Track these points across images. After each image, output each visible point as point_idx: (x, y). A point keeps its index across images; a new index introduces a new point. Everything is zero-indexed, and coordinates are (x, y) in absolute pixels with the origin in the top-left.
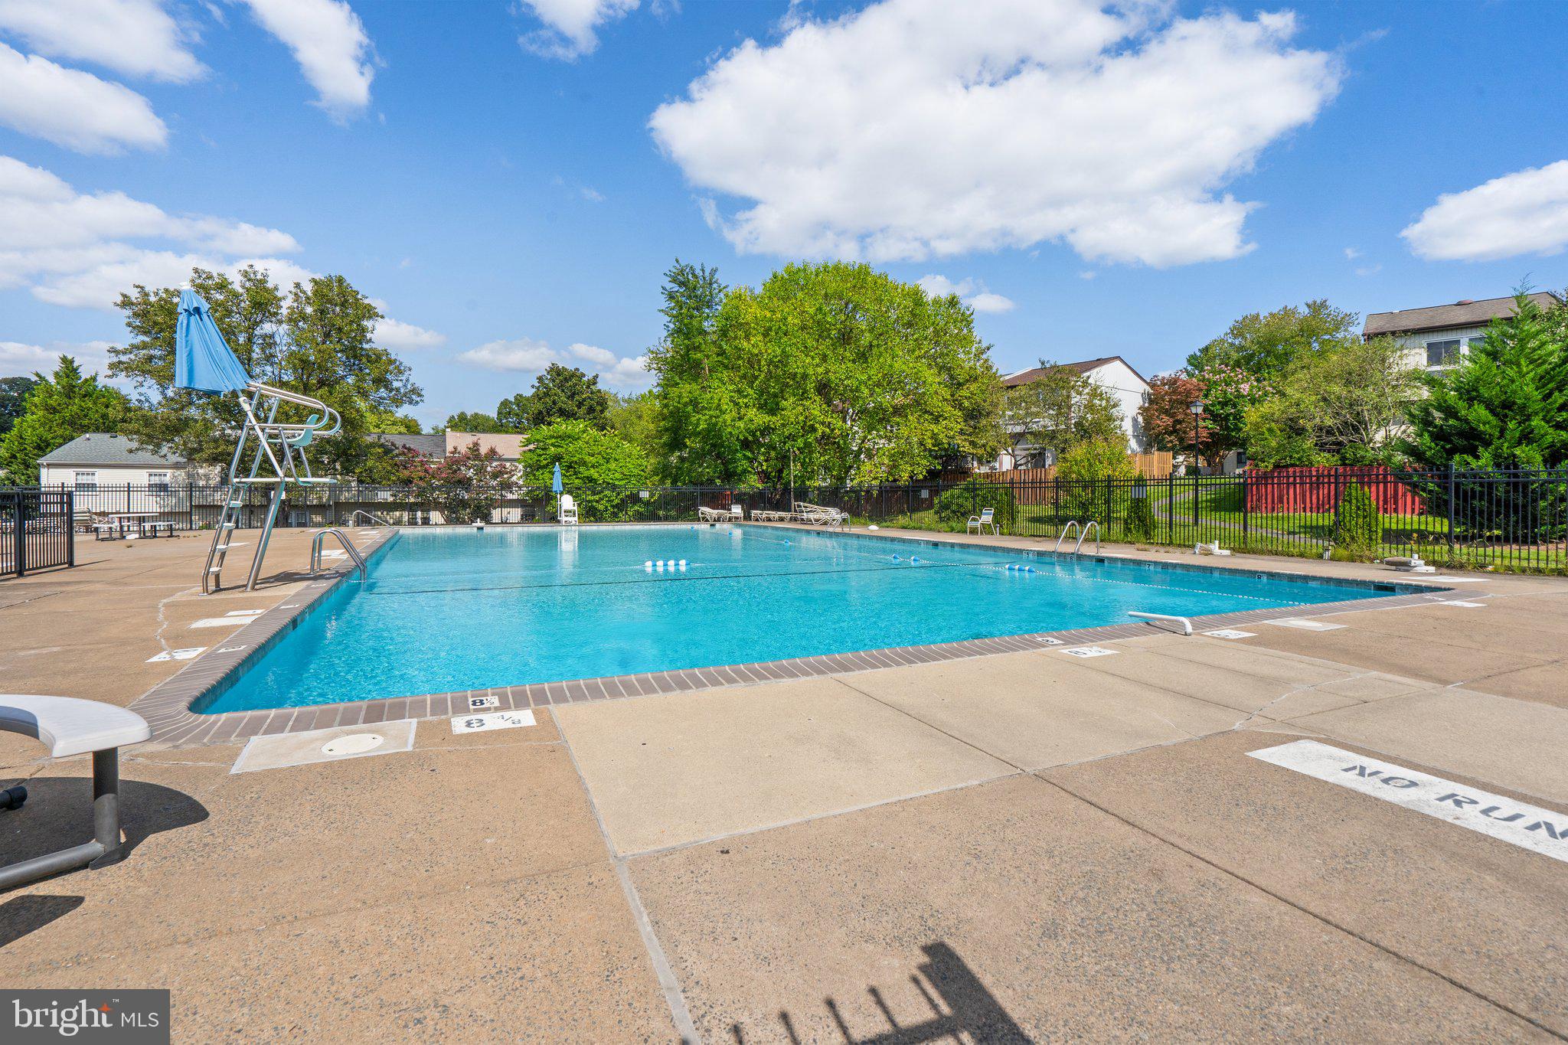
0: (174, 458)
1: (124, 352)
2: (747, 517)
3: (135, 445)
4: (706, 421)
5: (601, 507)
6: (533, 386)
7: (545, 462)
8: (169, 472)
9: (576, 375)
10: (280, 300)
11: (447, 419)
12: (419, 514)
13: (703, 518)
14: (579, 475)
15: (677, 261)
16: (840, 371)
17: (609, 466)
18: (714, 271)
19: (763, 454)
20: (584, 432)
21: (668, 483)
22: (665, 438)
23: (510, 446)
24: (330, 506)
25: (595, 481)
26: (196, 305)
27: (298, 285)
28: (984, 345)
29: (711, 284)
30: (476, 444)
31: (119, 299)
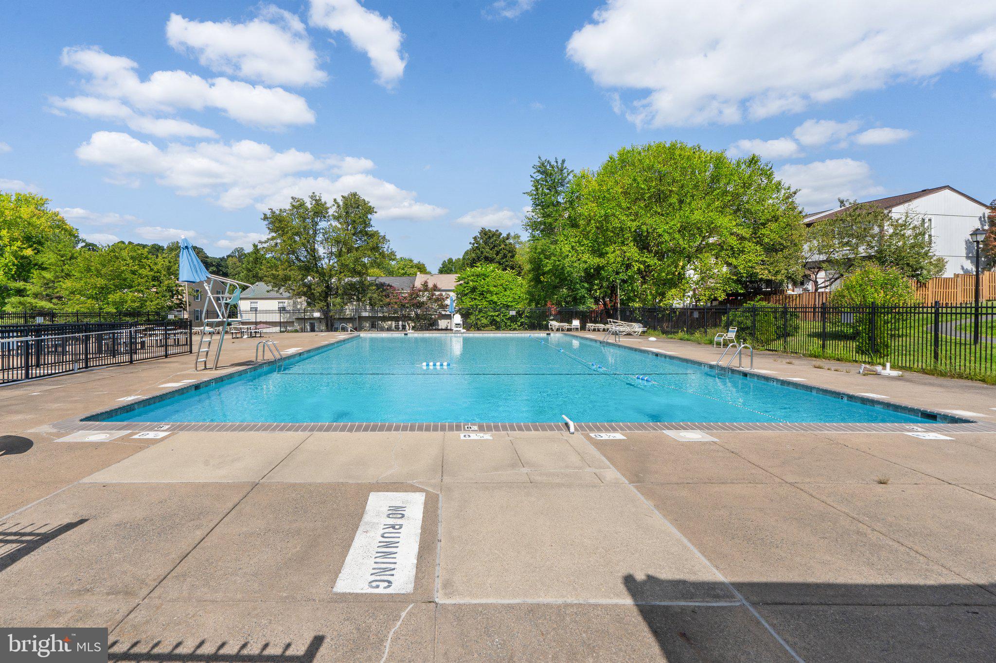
0: (287, 295)
1: (266, 242)
2: (583, 328)
3: (270, 288)
4: (551, 264)
5: (498, 320)
6: (470, 243)
7: (467, 291)
8: (286, 301)
9: (497, 234)
10: (328, 208)
11: (442, 263)
12: (400, 323)
13: (551, 328)
14: (487, 299)
15: (540, 158)
16: (651, 222)
17: (505, 293)
18: (563, 161)
19: (597, 285)
20: (493, 271)
21: (533, 305)
22: (531, 276)
23: (449, 282)
24: (356, 318)
25: (495, 303)
26: (186, 245)
27: (335, 200)
28: (792, 190)
29: (562, 170)
30: (426, 282)
31: (263, 217)
